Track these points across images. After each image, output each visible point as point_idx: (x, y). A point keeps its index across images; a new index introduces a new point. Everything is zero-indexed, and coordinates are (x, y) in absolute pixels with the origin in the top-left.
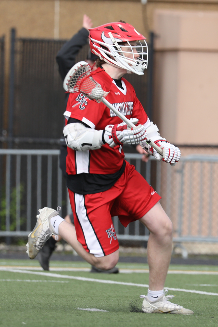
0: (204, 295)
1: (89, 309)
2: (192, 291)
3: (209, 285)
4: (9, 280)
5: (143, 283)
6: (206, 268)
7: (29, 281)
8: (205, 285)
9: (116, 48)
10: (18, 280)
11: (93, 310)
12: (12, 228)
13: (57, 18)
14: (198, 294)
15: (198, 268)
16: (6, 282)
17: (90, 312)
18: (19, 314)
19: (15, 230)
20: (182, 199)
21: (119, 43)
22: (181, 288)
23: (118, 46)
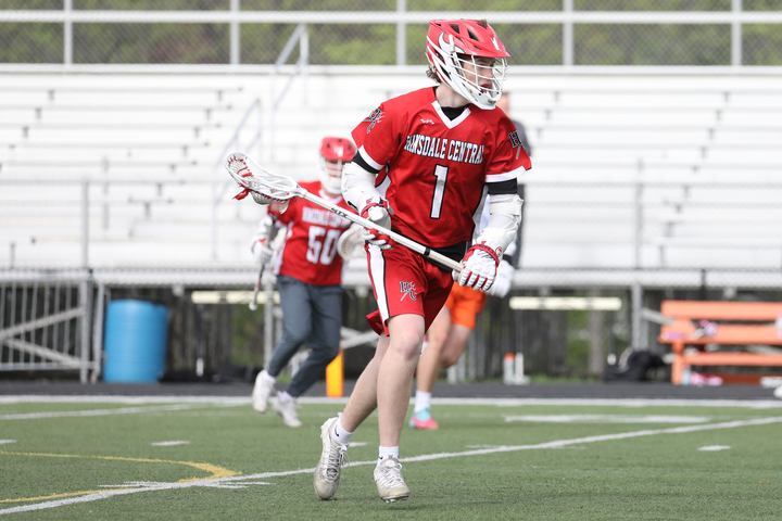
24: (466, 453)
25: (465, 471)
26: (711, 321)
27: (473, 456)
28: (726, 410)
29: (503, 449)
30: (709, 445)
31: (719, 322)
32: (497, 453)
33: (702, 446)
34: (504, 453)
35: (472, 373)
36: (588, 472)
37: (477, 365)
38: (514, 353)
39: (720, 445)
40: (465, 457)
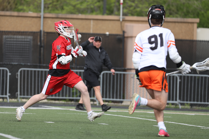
0: (141, 119)
1: (102, 124)
2: (137, 118)
3: (143, 116)
4: (75, 114)
5: (120, 115)
6: (142, 110)
7: (82, 114)
8: (141, 116)
9: (63, 29)
10: (78, 114)
11: (103, 124)
12: (76, 96)
13: (92, 26)
14: (139, 119)
15: (139, 110)
16: (74, 114)
17: (102, 125)
18: (79, 125)
19: (77, 97)
20: (134, 87)
21: (64, 27)
22: (133, 117)
23: (64, 28)
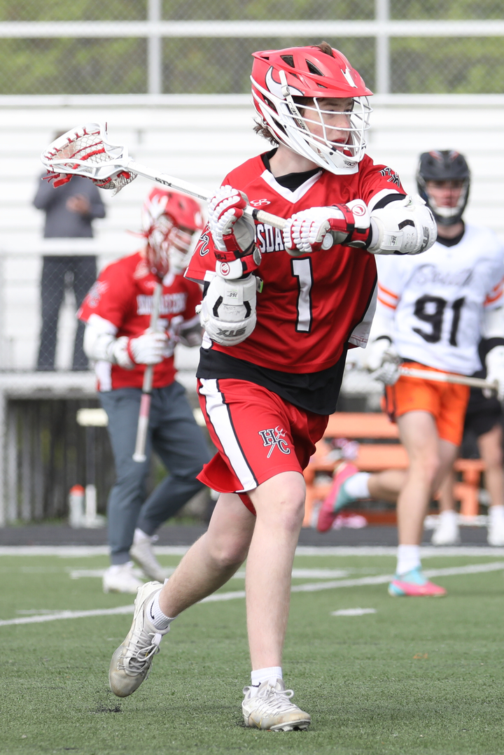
24: (17, 621)
25: (15, 645)
26: (350, 439)
27: (26, 625)
28: (371, 561)
29: (67, 614)
30: (346, 608)
31: (361, 440)
32: (58, 620)
33: (336, 609)
34: (69, 620)
35: (26, 513)
36: (182, 645)
37: (32, 502)
38: (83, 485)
39: (363, 607)
40: (15, 626)
